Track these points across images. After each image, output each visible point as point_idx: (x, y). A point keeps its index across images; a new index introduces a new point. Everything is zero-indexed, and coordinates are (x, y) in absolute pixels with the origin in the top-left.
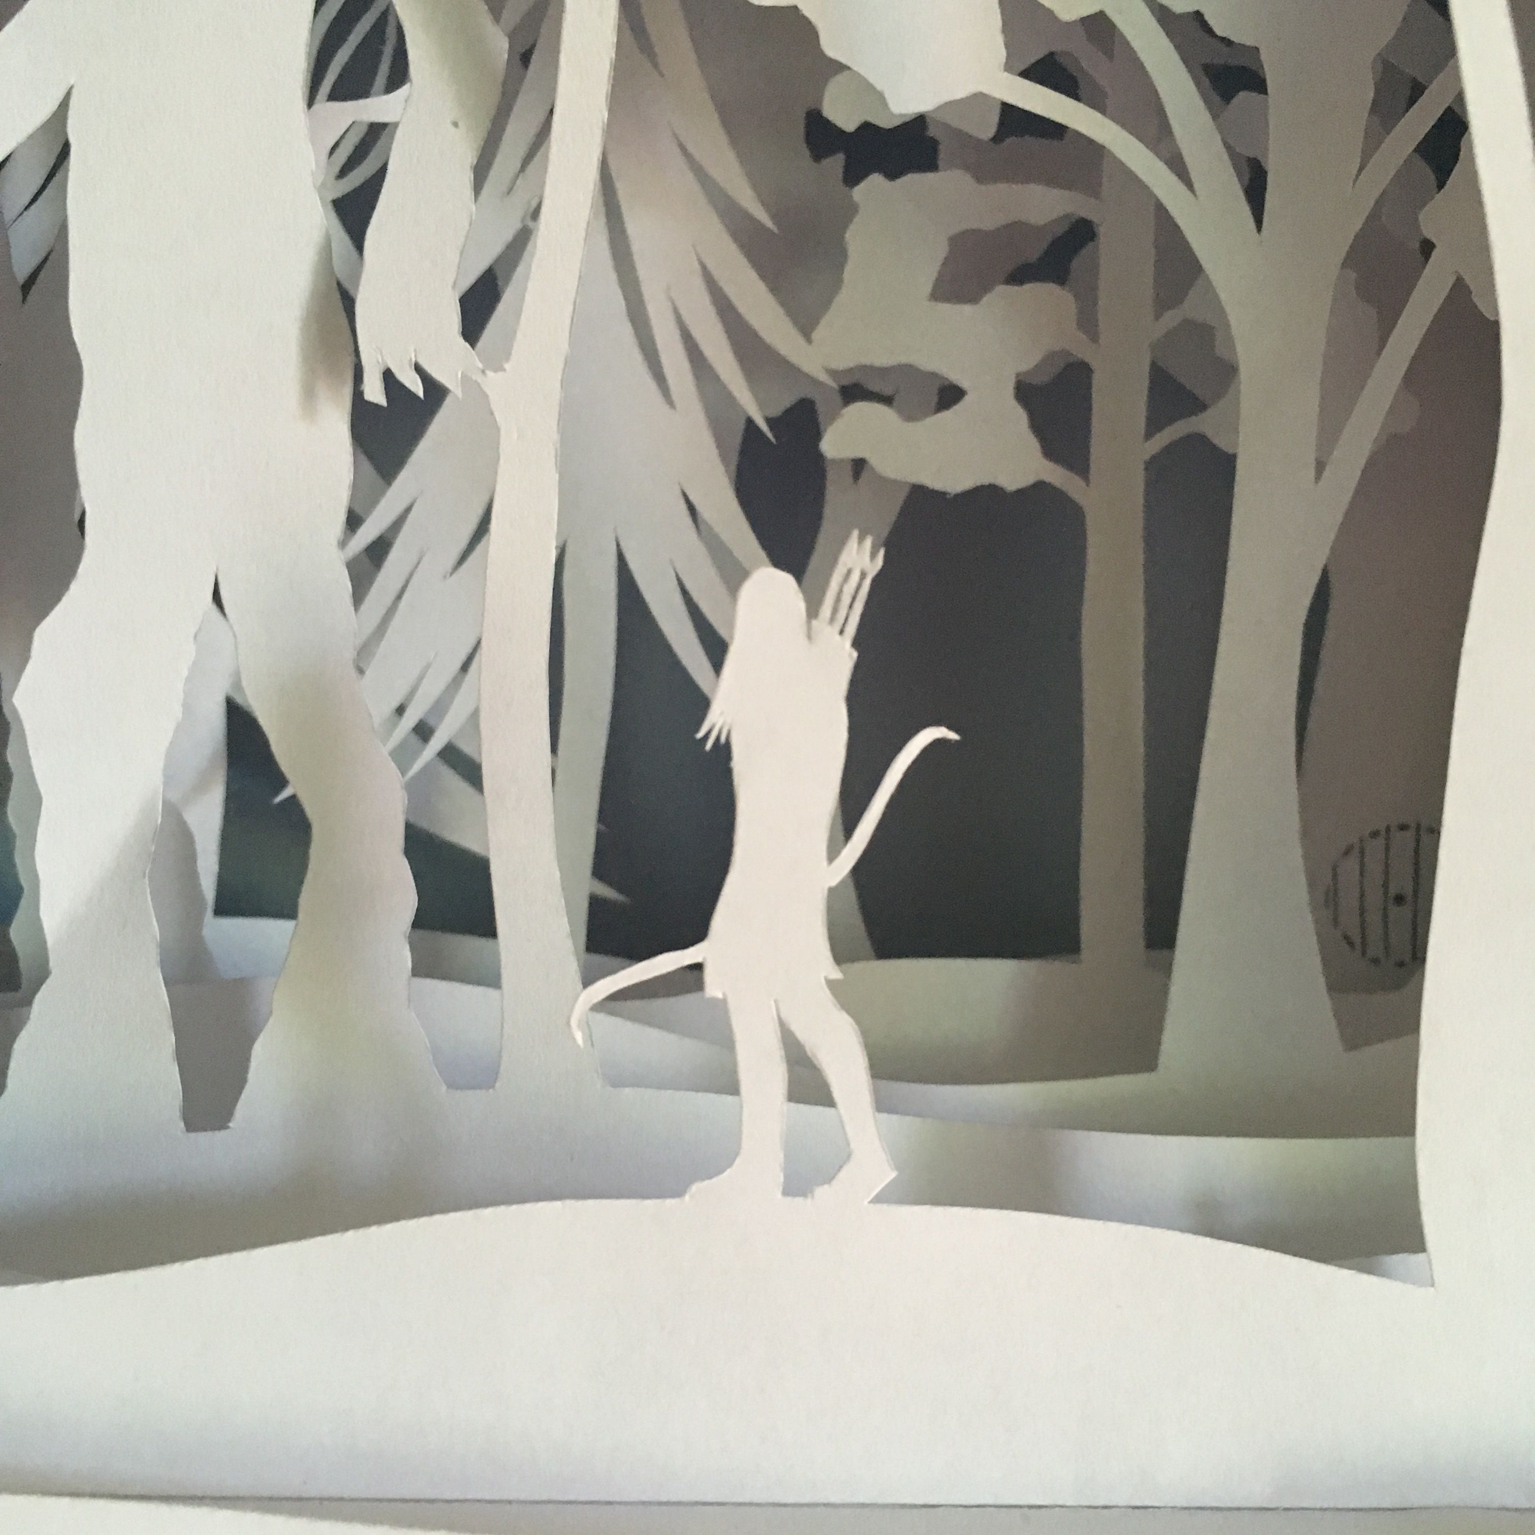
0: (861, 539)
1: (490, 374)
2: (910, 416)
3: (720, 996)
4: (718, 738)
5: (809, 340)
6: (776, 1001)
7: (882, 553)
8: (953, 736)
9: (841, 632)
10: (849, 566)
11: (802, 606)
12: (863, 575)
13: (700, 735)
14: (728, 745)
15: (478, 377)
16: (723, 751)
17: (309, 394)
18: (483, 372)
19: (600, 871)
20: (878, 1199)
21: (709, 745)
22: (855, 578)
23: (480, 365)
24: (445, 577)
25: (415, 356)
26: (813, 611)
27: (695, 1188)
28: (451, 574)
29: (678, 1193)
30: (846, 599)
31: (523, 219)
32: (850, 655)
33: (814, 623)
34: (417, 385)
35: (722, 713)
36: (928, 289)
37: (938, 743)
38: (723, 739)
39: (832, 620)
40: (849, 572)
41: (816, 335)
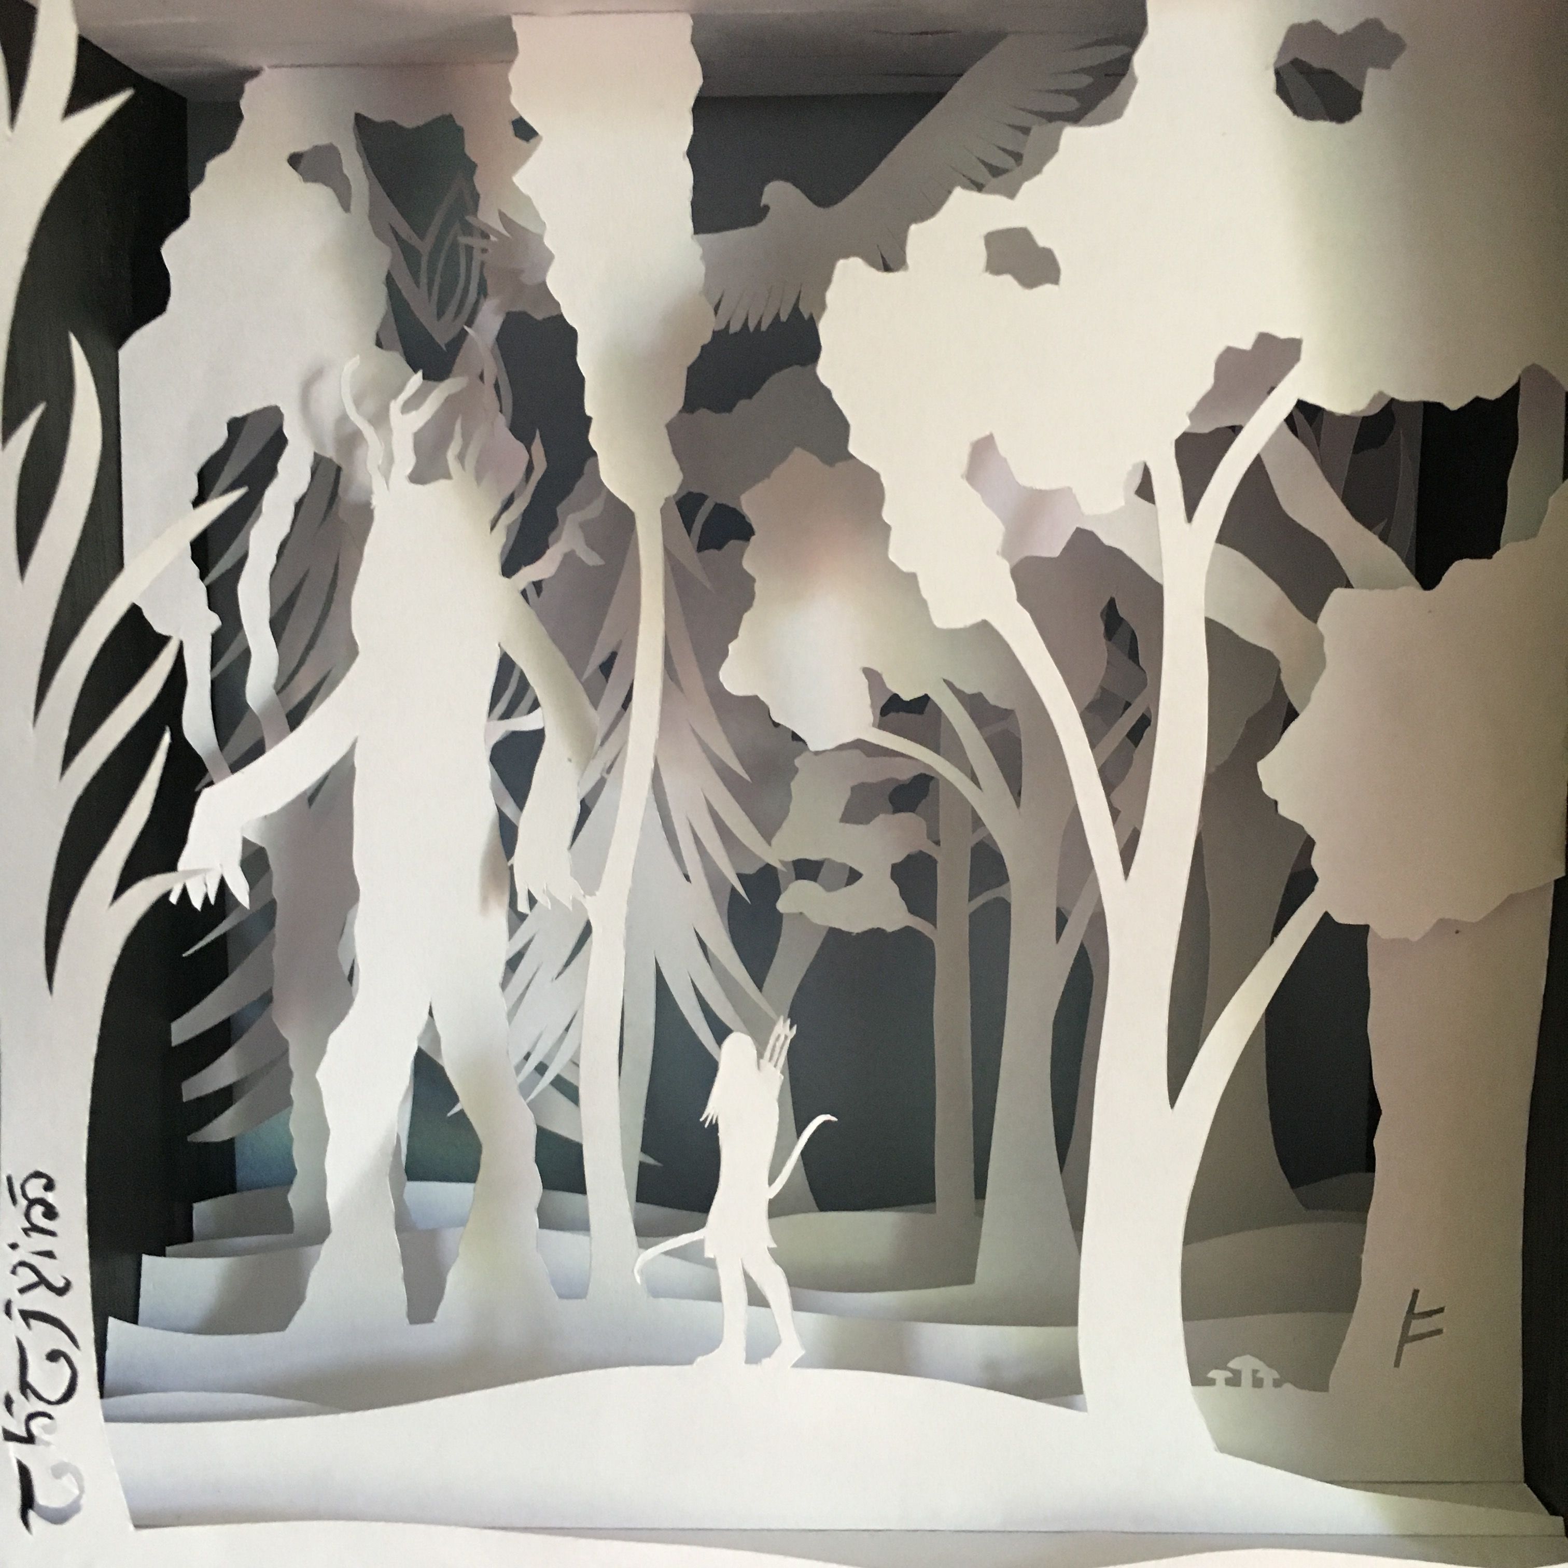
0: (785, 1021)
1: (588, 897)
2: (829, 888)
3: (712, 1256)
4: (712, 1120)
5: (770, 844)
6: (742, 1259)
7: (795, 1028)
8: (834, 1119)
9: (775, 1066)
10: (779, 1032)
11: (754, 1052)
12: (786, 1037)
13: (701, 1120)
14: (717, 1124)
15: (581, 899)
16: (714, 1127)
17: (485, 900)
18: (584, 896)
19: (645, 1149)
20: (796, 1365)
21: (706, 1125)
22: (782, 1038)
23: (582, 892)
24: (552, 980)
25: (547, 887)
26: (760, 1055)
27: (699, 1359)
28: (556, 978)
29: (690, 1362)
30: (777, 1050)
31: (601, 774)
32: (780, 1077)
33: (761, 1061)
34: (547, 903)
35: (713, 1108)
36: (839, 815)
37: (826, 1123)
38: (714, 1122)
39: (771, 1059)
40: (779, 1036)
41: (774, 841)
